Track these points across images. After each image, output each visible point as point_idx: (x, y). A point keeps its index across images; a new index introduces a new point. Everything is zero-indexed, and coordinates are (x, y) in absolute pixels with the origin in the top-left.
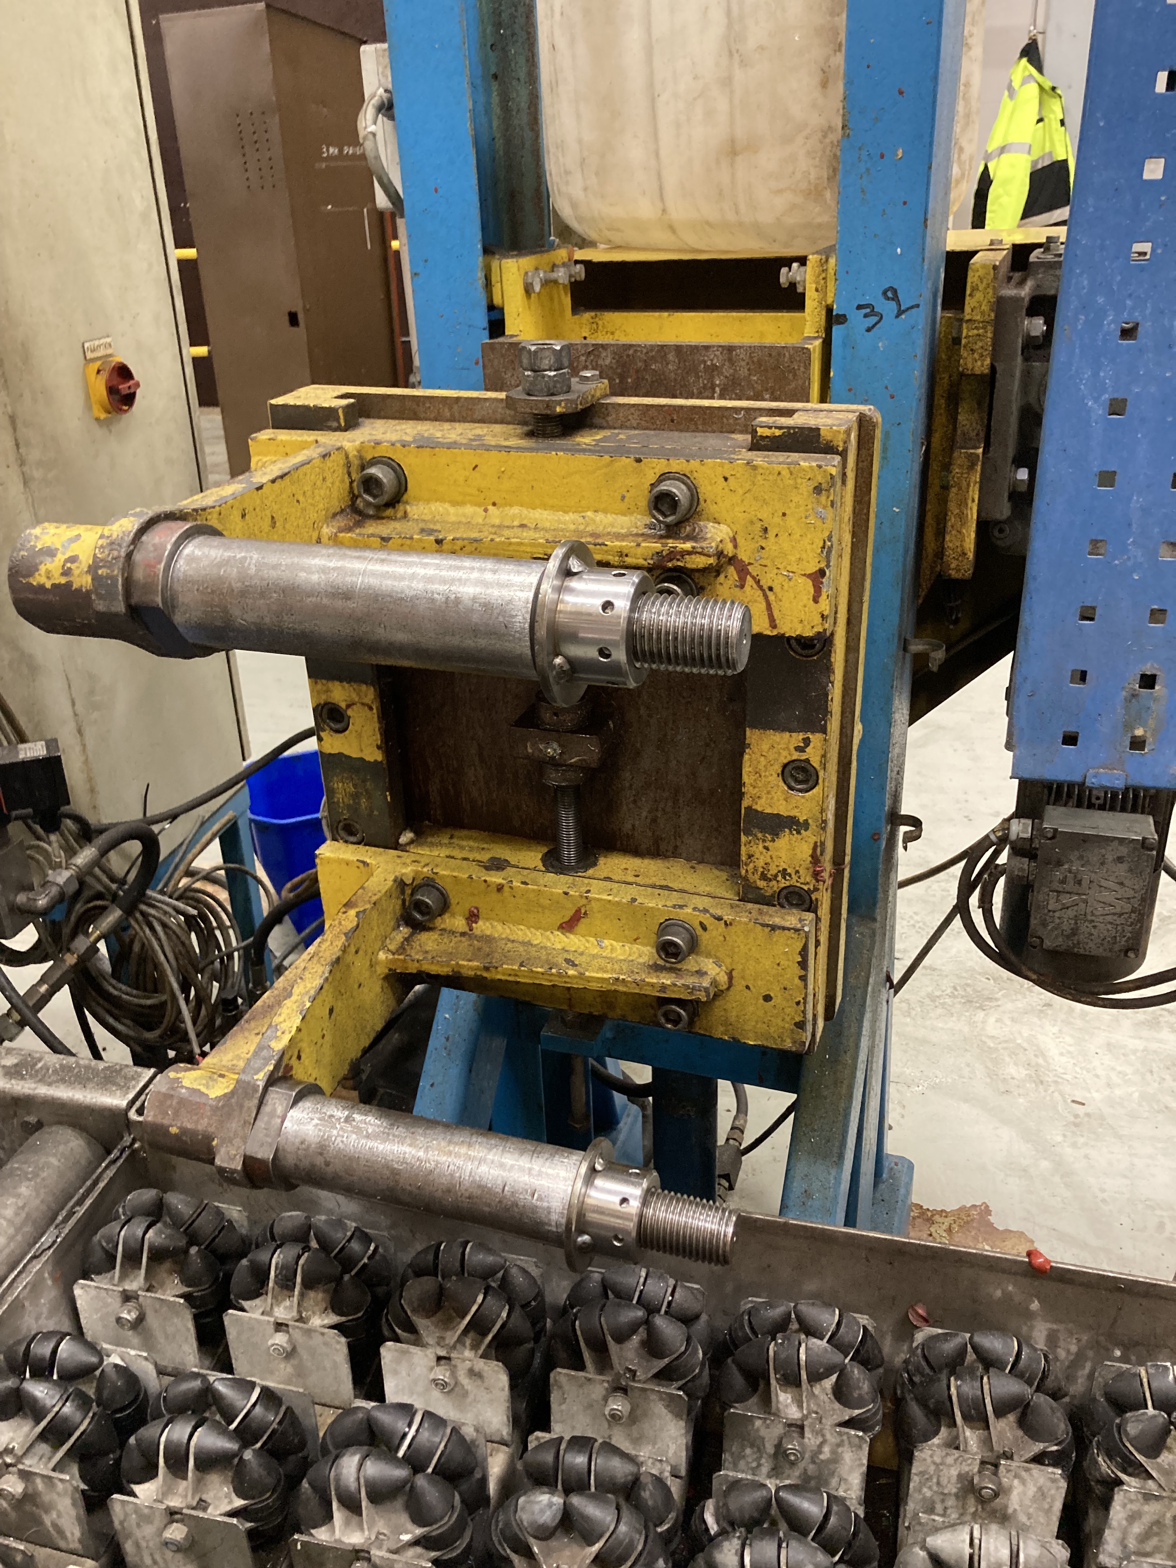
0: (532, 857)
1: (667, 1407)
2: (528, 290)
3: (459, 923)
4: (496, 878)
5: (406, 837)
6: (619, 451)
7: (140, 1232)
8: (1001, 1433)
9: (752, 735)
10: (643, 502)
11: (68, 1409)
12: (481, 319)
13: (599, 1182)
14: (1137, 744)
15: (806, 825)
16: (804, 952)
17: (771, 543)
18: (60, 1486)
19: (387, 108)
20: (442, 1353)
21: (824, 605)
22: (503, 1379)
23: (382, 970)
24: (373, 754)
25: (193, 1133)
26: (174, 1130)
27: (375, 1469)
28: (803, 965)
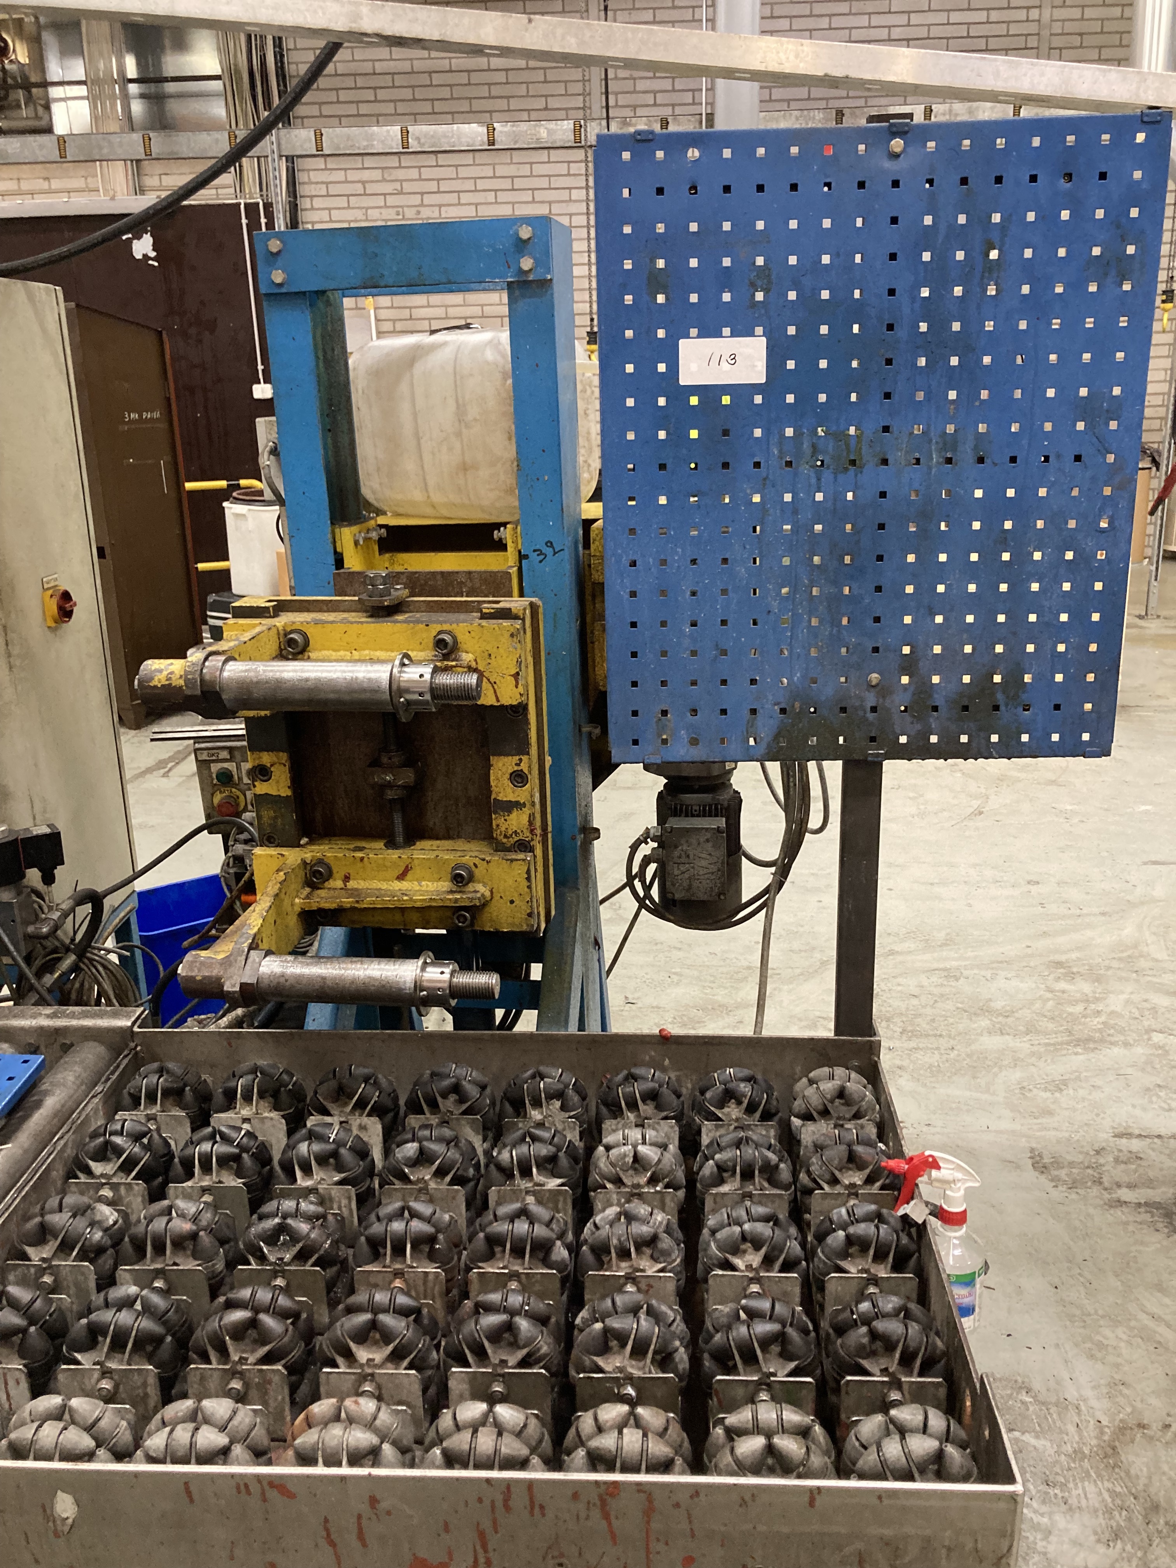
0: (380, 844)
1: (471, 1127)
2: (356, 543)
3: (339, 884)
4: (359, 854)
5: (304, 841)
6: (418, 622)
7: (155, 1081)
8: (644, 1111)
9: (493, 760)
10: (431, 645)
11: (137, 1149)
12: (331, 560)
13: (429, 969)
14: (665, 742)
15: (524, 805)
16: (528, 872)
17: (493, 661)
18: (136, 1188)
19: (274, 452)
20: (342, 1119)
21: (521, 689)
22: (379, 1127)
23: (297, 909)
24: (286, 792)
25: (209, 977)
26: (198, 978)
27: (316, 1147)
28: (528, 879)
